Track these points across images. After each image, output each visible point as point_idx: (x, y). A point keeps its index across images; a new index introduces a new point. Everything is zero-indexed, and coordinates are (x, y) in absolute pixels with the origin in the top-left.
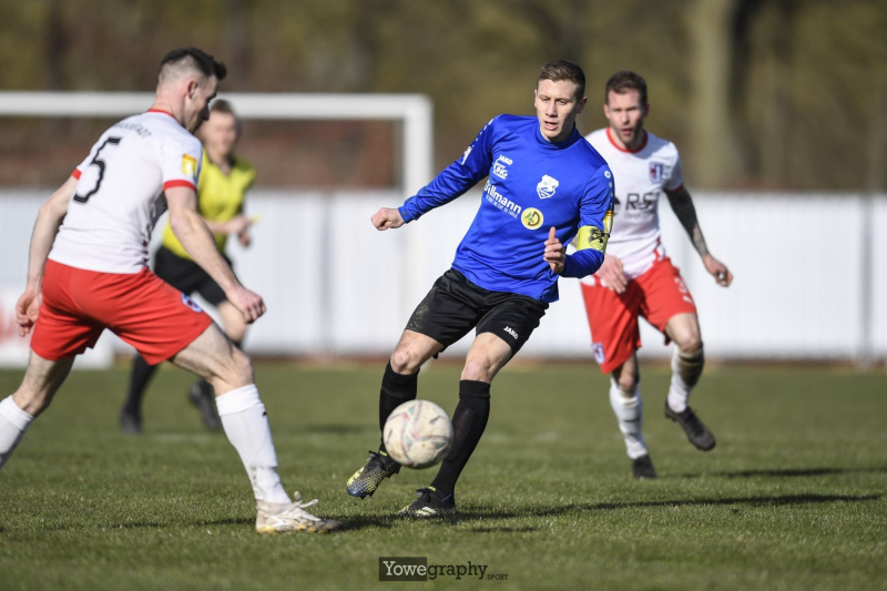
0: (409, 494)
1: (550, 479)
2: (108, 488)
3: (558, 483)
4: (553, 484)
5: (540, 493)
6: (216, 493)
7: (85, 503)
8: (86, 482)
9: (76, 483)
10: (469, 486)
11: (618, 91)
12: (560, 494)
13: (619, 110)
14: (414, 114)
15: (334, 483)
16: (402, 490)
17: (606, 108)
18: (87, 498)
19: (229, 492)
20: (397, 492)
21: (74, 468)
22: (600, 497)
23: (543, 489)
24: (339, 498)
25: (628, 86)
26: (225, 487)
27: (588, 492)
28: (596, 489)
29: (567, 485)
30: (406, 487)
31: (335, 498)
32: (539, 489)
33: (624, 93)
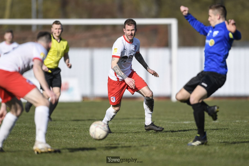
0: (173, 140)
1: (216, 134)
2: (81, 139)
3: (219, 136)
4: (217, 136)
5: (213, 139)
6: (114, 140)
7: (75, 143)
8: (75, 137)
9: (71, 138)
10: (192, 137)
11: (129, 25)
12: (219, 139)
13: (129, 30)
14: (173, 23)
15: (150, 137)
16: (171, 138)
17: (124, 29)
18: (75, 142)
19: (118, 140)
20: (169, 139)
21: (71, 133)
22: (232, 140)
23: (214, 138)
24: (152, 141)
25: (132, 23)
26: (117, 138)
27: (228, 138)
28: (230, 138)
29: (221, 136)
30: (172, 138)
31: (151, 141)
32: (213, 138)
33: (131, 25)
